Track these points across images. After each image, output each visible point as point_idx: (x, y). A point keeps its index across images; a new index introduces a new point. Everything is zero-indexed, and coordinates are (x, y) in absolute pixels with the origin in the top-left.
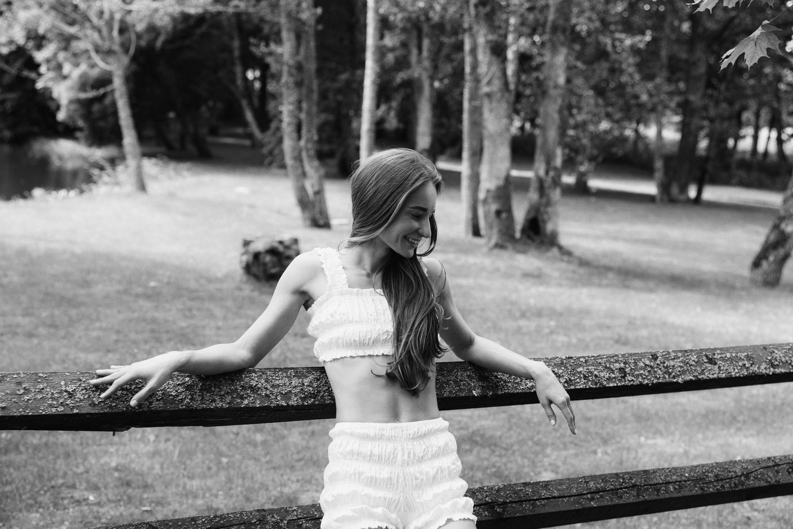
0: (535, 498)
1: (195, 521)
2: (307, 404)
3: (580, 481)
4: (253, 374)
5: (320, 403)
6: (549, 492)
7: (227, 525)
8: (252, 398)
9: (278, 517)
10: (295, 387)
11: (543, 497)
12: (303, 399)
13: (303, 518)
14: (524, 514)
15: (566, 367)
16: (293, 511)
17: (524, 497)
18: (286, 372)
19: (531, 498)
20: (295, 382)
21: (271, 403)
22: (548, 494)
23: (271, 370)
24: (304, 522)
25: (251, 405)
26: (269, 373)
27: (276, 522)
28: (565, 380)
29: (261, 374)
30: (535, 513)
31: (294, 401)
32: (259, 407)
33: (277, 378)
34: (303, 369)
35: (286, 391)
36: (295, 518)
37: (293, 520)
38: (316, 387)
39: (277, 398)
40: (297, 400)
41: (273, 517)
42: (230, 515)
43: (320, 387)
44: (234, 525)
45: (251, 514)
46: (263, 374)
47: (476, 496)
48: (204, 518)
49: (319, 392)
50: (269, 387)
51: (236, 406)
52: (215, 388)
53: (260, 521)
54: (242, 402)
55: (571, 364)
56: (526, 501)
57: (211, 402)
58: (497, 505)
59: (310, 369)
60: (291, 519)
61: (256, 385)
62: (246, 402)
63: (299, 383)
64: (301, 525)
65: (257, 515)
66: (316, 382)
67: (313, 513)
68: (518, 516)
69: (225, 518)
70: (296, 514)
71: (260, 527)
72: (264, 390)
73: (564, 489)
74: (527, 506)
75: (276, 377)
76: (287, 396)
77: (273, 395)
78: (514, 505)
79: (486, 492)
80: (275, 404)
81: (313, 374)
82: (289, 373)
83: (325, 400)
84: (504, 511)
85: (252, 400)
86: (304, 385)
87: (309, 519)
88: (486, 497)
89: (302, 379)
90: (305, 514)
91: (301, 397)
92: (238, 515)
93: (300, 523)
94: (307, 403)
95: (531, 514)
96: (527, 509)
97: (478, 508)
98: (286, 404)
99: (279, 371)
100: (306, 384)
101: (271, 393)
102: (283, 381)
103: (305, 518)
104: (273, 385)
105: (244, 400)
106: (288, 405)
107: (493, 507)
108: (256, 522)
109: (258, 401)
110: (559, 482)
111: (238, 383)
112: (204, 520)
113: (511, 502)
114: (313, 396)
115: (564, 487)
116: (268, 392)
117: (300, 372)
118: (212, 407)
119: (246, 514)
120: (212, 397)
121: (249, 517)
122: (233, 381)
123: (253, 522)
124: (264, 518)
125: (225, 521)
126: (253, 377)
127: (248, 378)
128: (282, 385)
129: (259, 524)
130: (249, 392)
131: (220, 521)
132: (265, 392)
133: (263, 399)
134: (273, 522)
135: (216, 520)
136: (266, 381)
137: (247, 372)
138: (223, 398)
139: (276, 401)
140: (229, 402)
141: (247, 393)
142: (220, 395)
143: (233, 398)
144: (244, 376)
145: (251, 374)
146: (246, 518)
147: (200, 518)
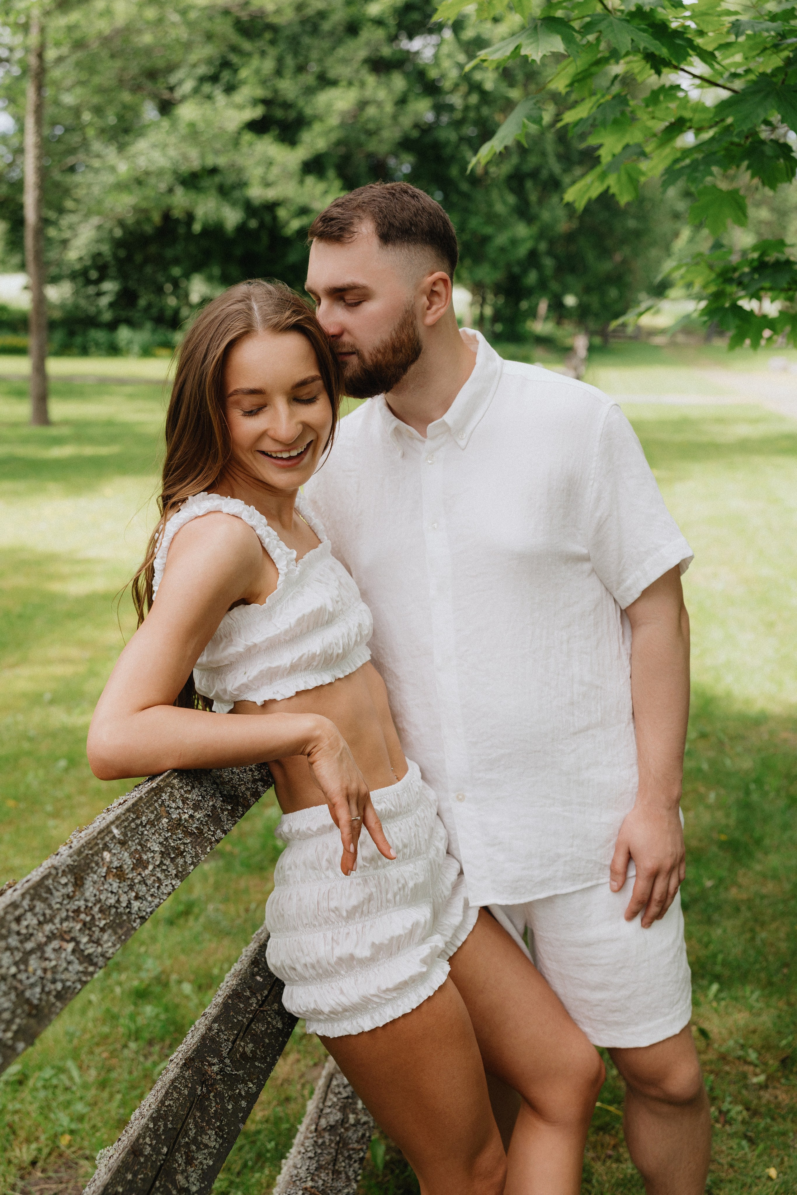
1: (141, 1154)
7: (179, 1126)
9: (214, 1057)
13: (236, 1039)
16: (217, 1033)
24: (242, 1044)
27: (220, 1072)
36: (229, 1044)
37: (231, 1050)
41: (211, 1065)
42: (166, 1103)
44: (186, 1118)
45: (184, 1077)
48: (144, 1137)
52: (146, 853)
53: (204, 1083)
60: (228, 1050)
61: (179, 815)
64: (244, 1053)
65: (193, 1076)
69: (166, 1114)
70: (225, 1037)
71: (214, 1097)
72: (191, 821)
80: (214, 842)
85: (192, 850)
86: (217, 785)
87: (241, 1034)
90: (232, 1029)
91: (227, 810)
92: (175, 1095)
93: (241, 1049)
98: (224, 836)
100: (218, 781)
101: (201, 823)
102: (197, 790)
103: (238, 1035)
104: (193, 805)
106: (226, 834)
108: (202, 1090)
111: (161, 826)
112: (148, 1140)
119: (180, 1083)
120: (153, 876)
121: (187, 1086)
122: (151, 823)
123: (199, 1093)
124: (204, 1075)
125: (171, 1119)
126: (167, 803)
127: (163, 808)
128: (200, 798)
129: (209, 1092)
130: (180, 836)
131: (165, 1125)
132: (195, 826)
133: (199, 840)
134: (217, 1074)
135: (159, 1126)
136: (184, 803)
137: (156, 795)
138: (164, 867)
139: (213, 836)
140: (174, 872)
141: (180, 839)
142: (158, 866)
143: (173, 860)
144: (156, 804)
145: (161, 796)
146: (186, 1092)
147: (141, 1141)
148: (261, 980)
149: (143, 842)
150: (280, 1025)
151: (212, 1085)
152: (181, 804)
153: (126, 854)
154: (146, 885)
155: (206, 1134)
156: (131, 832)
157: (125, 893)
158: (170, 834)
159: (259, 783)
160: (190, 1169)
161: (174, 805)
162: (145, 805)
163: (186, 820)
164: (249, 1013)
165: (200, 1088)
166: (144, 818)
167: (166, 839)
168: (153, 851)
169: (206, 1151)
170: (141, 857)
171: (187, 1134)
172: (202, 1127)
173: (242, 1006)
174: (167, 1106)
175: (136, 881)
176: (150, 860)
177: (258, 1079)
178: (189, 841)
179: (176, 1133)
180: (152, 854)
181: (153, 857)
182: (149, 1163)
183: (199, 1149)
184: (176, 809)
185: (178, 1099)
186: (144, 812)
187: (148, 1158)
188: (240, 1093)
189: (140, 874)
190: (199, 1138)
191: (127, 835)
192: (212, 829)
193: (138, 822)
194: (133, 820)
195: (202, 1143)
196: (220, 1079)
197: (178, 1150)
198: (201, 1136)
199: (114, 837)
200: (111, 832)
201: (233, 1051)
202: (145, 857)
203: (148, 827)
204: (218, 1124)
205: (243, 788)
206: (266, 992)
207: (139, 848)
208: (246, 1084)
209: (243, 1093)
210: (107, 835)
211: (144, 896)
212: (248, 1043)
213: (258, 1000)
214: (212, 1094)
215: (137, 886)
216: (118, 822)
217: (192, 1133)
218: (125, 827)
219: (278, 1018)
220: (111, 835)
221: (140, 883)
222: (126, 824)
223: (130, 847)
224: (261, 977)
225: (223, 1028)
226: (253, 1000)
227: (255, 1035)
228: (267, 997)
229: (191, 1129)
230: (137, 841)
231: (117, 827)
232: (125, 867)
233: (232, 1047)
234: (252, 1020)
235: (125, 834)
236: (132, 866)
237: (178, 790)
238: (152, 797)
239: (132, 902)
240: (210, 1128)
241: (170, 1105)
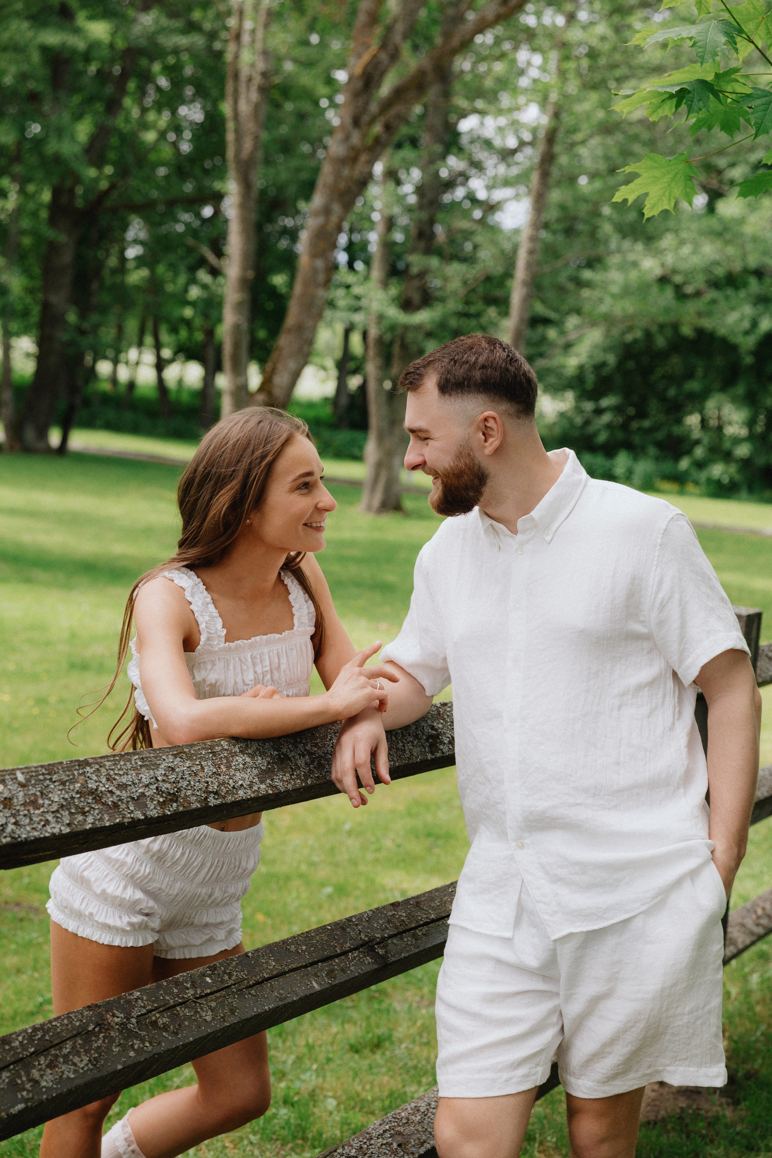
0: (413, 925)
1: (9, 1043)
2: (169, 813)
3: (450, 890)
4: (88, 769)
5: (185, 809)
6: (425, 914)
7: (56, 1042)
8: (97, 811)
9: (121, 1013)
10: (147, 786)
11: (421, 922)
12: (162, 805)
13: (153, 1010)
14: (410, 953)
15: (444, 719)
16: (136, 999)
17: (400, 925)
18: (130, 760)
19: (409, 926)
20: (146, 777)
21: (123, 817)
22: (424, 916)
23: (109, 759)
24: (158, 1015)
25: (98, 824)
26: (108, 764)
27: (121, 1024)
28: (448, 739)
29: (97, 766)
30: (421, 949)
31: (154, 812)
32: (110, 826)
33: (121, 773)
34: (150, 754)
35: (138, 794)
36: (144, 1011)
37: (142, 1015)
38: (174, 782)
39: (128, 808)
40: (155, 808)
41: (114, 1015)
42: (54, 1023)
43: (179, 782)
44: (66, 1040)
45: (82, 1014)
46: (101, 766)
47: (347, 934)
48: (18, 1036)
49: (179, 790)
50: (114, 790)
51: (80, 828)
52: (43, 799)
53: (99, 1025)
54: (85, 820)
55: (448, 714)
56: (405, 931)
57: (44, 826)
58: (377, 944)
59: (158, 752)
60: (140, 1013)
61: (98, 787)
62: (90, 819)
63: (152, 778)
64: (156, 1022)
65: (91, 1016)
66: (172, 774)
67: (164, 999)
68: (404, 957)
69: (49, 1030)
70: (142, 1005)
71: (103, 1037)
72: (109, 795)
73: (439, 906)
74: (407, 939)
75: (119, 770)
76: (139, 800)
77: (122, 803)
78: (395, 941)
79: (357, 925)
80: (129, 818)
81: (164, 760)
82: (133, 762)
83: (190, 803)
84: (386, 952)
85: (98, 814)
86: (158, 780)
87: (162, 1009)
88: (360, 934)
89: (153, 770)
90: (154, 1002)
91: (159, 801)
92: (66, 1021)
93: (154, 1018)
94: (169, 811)
95: (417, 951)
96: (412, 945)
97: (357, 952)
98: (143, 817)
99: (120, 759)
100: (160, 778)
101: (120, 800)
102: (129, 776)
103: (156, 1008)
104: (119, 785)
105: (86, 816)
106: (146, 817)
107: (372, 949)
108: (94, 1029)
109: (105, 816)
110: (429, 896)
111: (72, 787)
112: (20, 1038)
113: (391, 937)
114: (173, 797)
115: (438, 904)
116: (115, 799)
117: (146, 757)
118: (47, 835)
119: (76, 1016)
120: (42, 816)
121: (81, 1021)
122: (63, 783)
123: (90, 1028)
124: (103, 1020)
125: (51, 1034)
126: (89, 775)
127: (82, 777)
128: (130, 783)
129: (100, 1032)
130: (90, 801)
131: (43, 1036)
132: (111, 799)
133: (111, 811)
134: (117, 1024)
135: (37, 1035)
136: (108, 780)
137: (79, 766)
138: (59, 815)
139: (129, 813)
140: (68, 822)
141: (88, 803)
142: (53, 812)
143: (71, 814)
144: (76, 773)
145: (84, 768)
146: (78, 1024)
147: (14, 1036)
148: (210, 981)
149: (45, 792)
150: (208, 1018)
151: (107, 1029)
152: (104, 780)
153: (21, 794)
154: (31, 819)
155: (79, 1057)
156: (36, 781)
157: (6, 817)
158: (78, 796)
159: (212, 795)
160: (49, 1071)
161: (95, 778)
162: (63, 768)
163: (101, 792)
164: (180, 998)
165: (93, 1027)
166: (55, 776)
167: (72, 798)
168: (52, 801)
169: (72, 1067)
170: (36, 800)
171: (60, 1049)
172: (80, 1052)
173: (176, 991)
174: (53, 1026)
175: (21, 813)
176: (45, 805)
177: (158, 1044)
178: (97, 807)
179: (50, 1045)
180: (50, 802)
181: (50, 805)
182: (12, 1052)
183: (65, 1062)
184: (96, 782)
185: (67, 1025)
186: (58, 772)
187: (12, 1048)
188: (132, 1046)
189: (28, 810)
190: (71, 1057)
191: (30, 782)
192: (132, 808)
193: (48, 777)
194: (43, 774)
195: (72, 1060)
196: (118, 1029)
197: (46, 1057)
198: (73, 1056)
199: (16, 778)
200: (15, 774)
201: (144, 1017)
202: (41, 801)
203: (56, 784)
204: (96, 1055)
205: (189, 793)
206: (209, 991)
207: (38, 794)
208: (144, 1043)
209: (136, 1047)
210: (9, 775)
211: (24, 826)
212: (164, 1017)
213: (196, 993)
214: (102, 1035)
215: (21, 817)
216: (26, 771)
217: (65, 1051)
218: (32, 776)
219: (210, 1013)
220: (13, 777)
221: (25, 815)
222: (34, 774)
223: (28, 790)
224: (212, 979)
225: (145, 998)
226: (191, 992)
227: (177, 1015)
228: (207, 995)
229: (66, 1048)
230: (40, 789)
231: (23, 773)
232: (15, 800)
233: (145, 1014)
234: (180, 1004)
235: (28, 780)
236: (22, 802)
237: (107, 770)
238: (75, 766)
239: (9, 825)
240: (86, 1055)
241: (56, 1025)
